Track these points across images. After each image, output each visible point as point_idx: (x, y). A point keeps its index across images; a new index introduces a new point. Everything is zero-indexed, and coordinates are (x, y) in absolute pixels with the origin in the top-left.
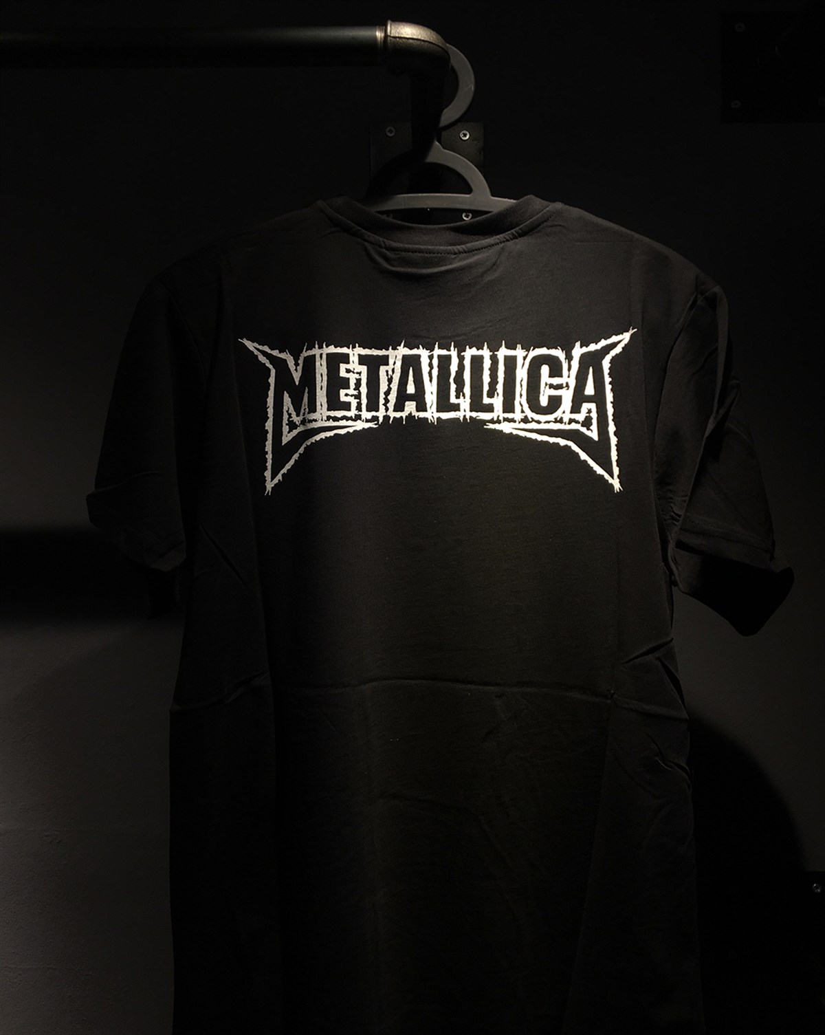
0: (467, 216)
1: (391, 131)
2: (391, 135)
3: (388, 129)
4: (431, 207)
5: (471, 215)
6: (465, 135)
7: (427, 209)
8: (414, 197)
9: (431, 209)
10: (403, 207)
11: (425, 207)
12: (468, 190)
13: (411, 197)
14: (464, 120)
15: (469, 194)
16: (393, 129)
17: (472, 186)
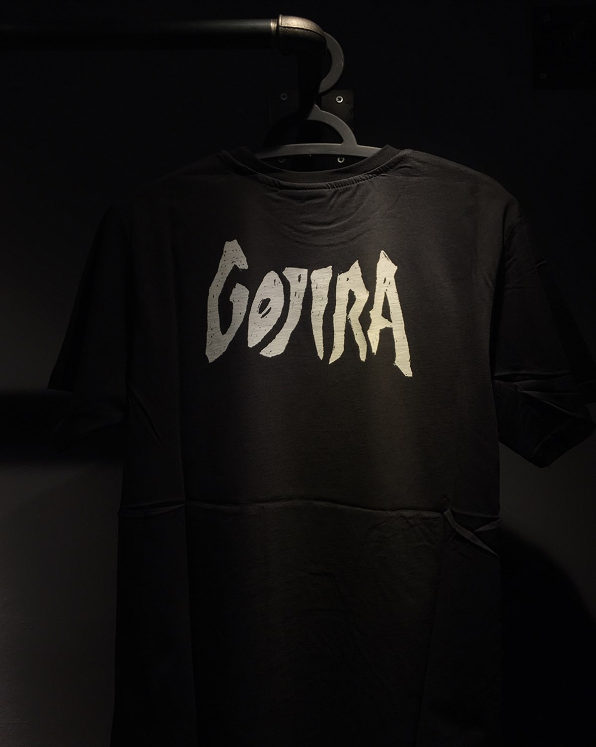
0: (341, 160)
1: (284, 97)
2: (284, 99)
3: (282, 95)
4: (312, 153)
5: (344, 159)
6: (340, 100)
7: (309, 155)
8: (300, 146)
9: (311, 155)
10: (291, 154)
11: (308, 153)
12: (340, 140)
13: (297, 146)
14: (337, 88)
15: (340, 143)
16: (285, 94)
17: (343, 137)
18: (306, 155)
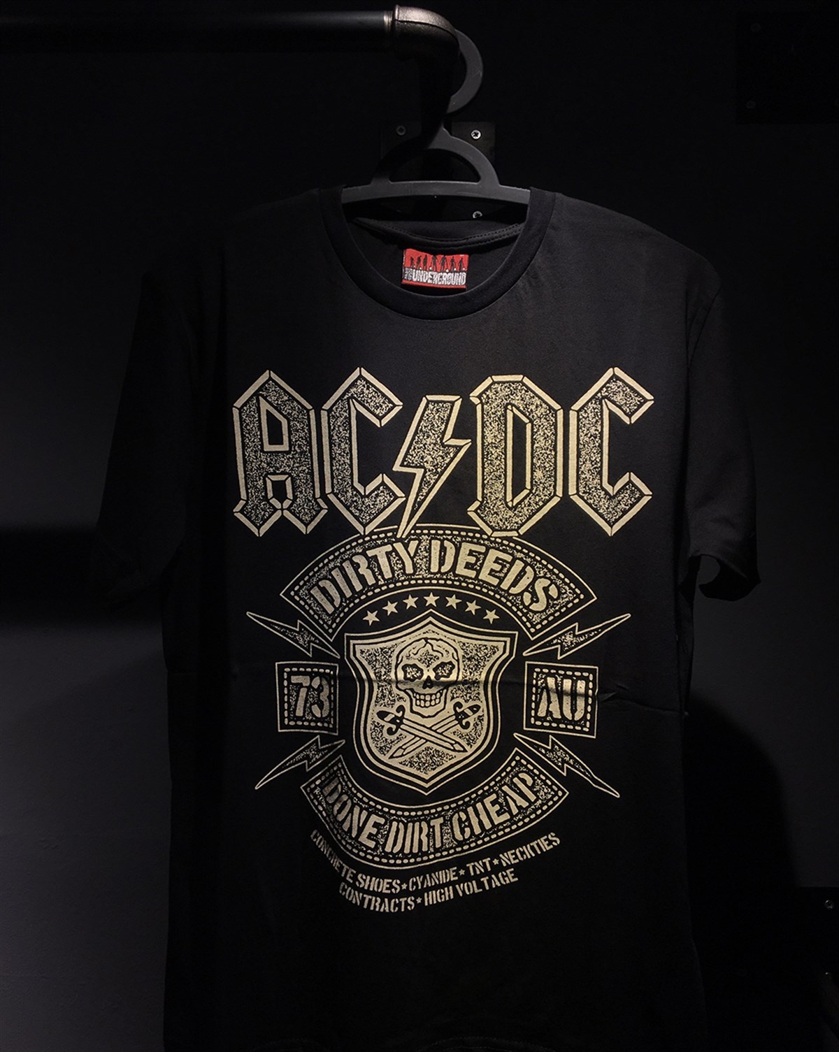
1: (401, 130)
2: (401, 134)
3: (399, 127)
4: (438, 194)
6: (476, 135)
7: (434, 196)
8: (422, 184)
9: (437, 196)
10: (409, 194)
11: (432, 194)
12: (477, 178)
13: (417, 184)
15: (478, 181)
16: (403, 128)
17: (480, 174)
18: (430, 196)
